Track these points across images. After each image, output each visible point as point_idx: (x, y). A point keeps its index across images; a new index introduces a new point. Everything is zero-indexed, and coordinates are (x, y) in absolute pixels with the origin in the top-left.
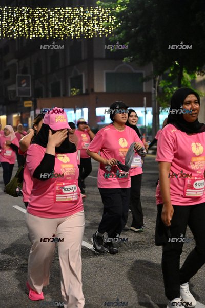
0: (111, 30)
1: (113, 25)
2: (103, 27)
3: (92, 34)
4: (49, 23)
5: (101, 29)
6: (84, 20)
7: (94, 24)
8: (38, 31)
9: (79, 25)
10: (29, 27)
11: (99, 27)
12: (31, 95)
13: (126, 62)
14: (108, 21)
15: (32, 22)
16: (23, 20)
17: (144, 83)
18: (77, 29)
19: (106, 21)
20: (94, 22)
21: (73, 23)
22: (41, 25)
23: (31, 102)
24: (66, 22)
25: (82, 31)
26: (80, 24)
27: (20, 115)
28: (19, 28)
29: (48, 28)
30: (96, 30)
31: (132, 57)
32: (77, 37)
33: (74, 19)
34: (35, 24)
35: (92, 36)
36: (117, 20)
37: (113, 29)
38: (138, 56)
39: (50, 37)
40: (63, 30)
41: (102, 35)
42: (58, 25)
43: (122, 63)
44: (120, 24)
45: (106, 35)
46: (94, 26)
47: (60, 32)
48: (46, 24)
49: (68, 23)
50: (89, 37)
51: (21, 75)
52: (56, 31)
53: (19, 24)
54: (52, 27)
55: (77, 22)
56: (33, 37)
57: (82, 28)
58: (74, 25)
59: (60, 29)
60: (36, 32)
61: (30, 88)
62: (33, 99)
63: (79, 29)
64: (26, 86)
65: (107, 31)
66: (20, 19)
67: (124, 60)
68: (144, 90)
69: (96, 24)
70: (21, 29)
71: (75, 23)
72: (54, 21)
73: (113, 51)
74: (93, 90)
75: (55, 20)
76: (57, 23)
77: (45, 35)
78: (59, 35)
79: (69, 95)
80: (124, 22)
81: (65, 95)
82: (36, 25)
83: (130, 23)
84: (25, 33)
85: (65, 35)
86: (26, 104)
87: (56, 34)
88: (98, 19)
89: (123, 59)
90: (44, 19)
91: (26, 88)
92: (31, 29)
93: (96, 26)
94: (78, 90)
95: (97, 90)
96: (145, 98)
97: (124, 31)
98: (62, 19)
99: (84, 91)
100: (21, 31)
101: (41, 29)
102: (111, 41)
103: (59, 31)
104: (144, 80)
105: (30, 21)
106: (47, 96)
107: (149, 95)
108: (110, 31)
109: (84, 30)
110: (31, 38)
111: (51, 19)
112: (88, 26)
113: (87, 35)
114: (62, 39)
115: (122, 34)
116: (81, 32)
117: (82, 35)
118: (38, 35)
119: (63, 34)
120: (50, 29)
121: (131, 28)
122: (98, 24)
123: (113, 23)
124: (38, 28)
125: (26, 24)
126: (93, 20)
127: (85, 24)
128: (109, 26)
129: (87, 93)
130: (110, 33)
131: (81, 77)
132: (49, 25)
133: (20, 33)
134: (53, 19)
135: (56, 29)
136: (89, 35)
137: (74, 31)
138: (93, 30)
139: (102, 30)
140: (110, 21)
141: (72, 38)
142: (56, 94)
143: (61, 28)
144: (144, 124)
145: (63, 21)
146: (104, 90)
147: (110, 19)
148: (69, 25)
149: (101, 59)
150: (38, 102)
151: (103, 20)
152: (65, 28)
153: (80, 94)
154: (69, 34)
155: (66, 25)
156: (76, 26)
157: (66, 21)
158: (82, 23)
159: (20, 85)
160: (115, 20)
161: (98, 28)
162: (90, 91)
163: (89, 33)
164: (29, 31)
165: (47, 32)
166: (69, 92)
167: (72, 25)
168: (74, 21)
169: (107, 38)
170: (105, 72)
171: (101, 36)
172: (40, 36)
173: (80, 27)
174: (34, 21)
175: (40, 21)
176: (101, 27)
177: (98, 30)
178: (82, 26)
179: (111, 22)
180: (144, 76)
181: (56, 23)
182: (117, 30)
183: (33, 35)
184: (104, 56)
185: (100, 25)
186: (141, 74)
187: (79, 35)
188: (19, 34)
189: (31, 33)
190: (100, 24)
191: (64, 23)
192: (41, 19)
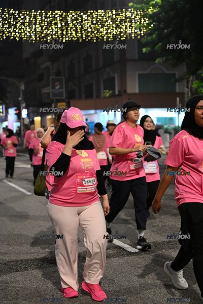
0: (144, 32)
1: (145, 27)
2: (135, 29)
3: (125, 36)
4: (82, 26)
5: (133, 31)
6: (117, 23)
7: (126, 26)
8: (71, 34)
9: (111, 27)
10: (62, 31)
11: (132, 29)
12: (64, 97)
13: (159, 63)
14: (140, 23)
15: (65, 25)
16: (56, 24)
17: (177, 84)
18: (109, 31)
19: (138, 23)
20: (126, 24)
21: (106, 25)
22: (74, 29)
23: (64, 104)
24: (98, 25)
25: (115, 33)
26: (113, 26)
27: (54, 117)
28: (52, 32)
29: (81, 31)
30: (128, 32)
31: (164, 58)
32: (110, 40)
33: (107, 21)
34: (68, 27)
35: (124, 38)
36: (149, 22)
37: (145, 31)
38: (170, 57)
39: (83, 40)
40: (95, 32)
41: (135, 36)
42: (91, 28)
43: (155, 64)
44: (152, 25)
45: (139, 37)
46: (126, 28)
47: (93, 34)
48: (79, 27)
49: (100, 26)
50: (122, 39)
51: (54, 77)
52: (89, 34)
53: (52, 28)
54: (85, 30)
55: (110, 24)
56: (66, 40)
57: (115, 30)
58: (107, 28)
59: (92, 32)
60: (69, 35)
61: (64, 90)
62: (67, 100)
63: (112, 31)
64: (59, 89)
65: (139, 32)
66: (53, 22)
67: (157, 62)
68: (177, 90)
69: (128, 26)
70: (54, 33)
71: (107, 26)
72: (86, 24)
73: (145, 52)
74: (125, 91)
75: (88, 23)
76: (90, 25)
77: (78, 38)
78: (91, 38)
79: (102, 96)
80: (157, 23)
81: (98, 96)
82: (69, 29)
83: (162, 24)
84: (58, 36)
85: (97, 38)
86: (60, 106)
87: (88, 36)
88: (131, 21)
89: (155, 60)
90: (77, 23)
91: (60, 90)
92: (64, 33)
93: (128, 28)
94: (111, 92)
95: (129, 91)
96: (178, 99)
97: (156, 33)
98: (95, 22)
99: (117, 93)
100: (55, 35)
101: (74, 32)
102: (143, 42)
103: (91, 34)
104: (177, 81)
105: (63, 24)
106: (80, 98)
107: (181, 95)
108: (142, 32)
109: (116, 32)
110: (64, 41)
111: (84, 22)
112: (121, 28)
113: (119, 37)
114: (95, 41)
115: (154, 36)
116: (113, 34)
117: (115, 37)
118: (72, 38)
119: (96, 37)
120: (83, 32)
121: (163, 29)
122: (130, 26)
123: (145, 25)
124: (71, 31)
125: (60, 28)
126: (125, 22)
127: (117, 26)
128: (142, 28)
129: (120, 95)
130: (142, 35)
131: (113, 78)
132: (82, 28)
133: (54, 36)
134: (86, 22)
135: (88, 32)
136: (121, 37)
137: (107, 33)
138: (126, 32)
139: (135, 32)
140: (142, 23)
141: (105, 40)
142: (89, 95)
143: (94, 30)
144: (177, 125)
145: (95, 24)
146: (137, 91)
147: (143, 20)
148: (101, 27)
149: (133, 60)
150: (72, 103)
151: (135, 22)
152: (98, 30)
153: (113, 95)
154: (101, 36)
155: (99, 28)
156: (109, 28)
157: (99, 23)
158: (114, 26)
159: (54, 87)
160: (147, 22)
161: (130, 30)
162: (123, 92)
163: (122, 35)
164: (62, 34)
165: (80, 35)
166: (102, 93)
167: (105, 27)
168: (107, 23)
169: (139, 40)
170: (137, 73)
171: (133, 38)
172: (73, 39)
173: (113, 30)
174: (67, 24)
175: (73, 25)
176: (133, 29)
177: (130, 32)
178: (114, 28)
179: (144, 24)
180: (177, 76)
181: (88, 26)
182: (149, 31)
183: (66, 38)
184: (136, 57)
185: (132, 27)
186: (174, 75)
187: (111, 37)
188: (52, 38)
189: (64, 37)
190: (132, 25)
191: (97, 25)
192: (74, 22)
